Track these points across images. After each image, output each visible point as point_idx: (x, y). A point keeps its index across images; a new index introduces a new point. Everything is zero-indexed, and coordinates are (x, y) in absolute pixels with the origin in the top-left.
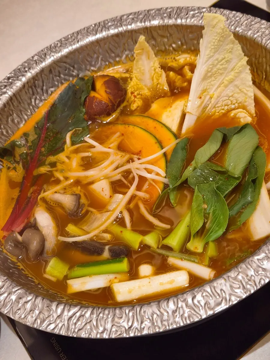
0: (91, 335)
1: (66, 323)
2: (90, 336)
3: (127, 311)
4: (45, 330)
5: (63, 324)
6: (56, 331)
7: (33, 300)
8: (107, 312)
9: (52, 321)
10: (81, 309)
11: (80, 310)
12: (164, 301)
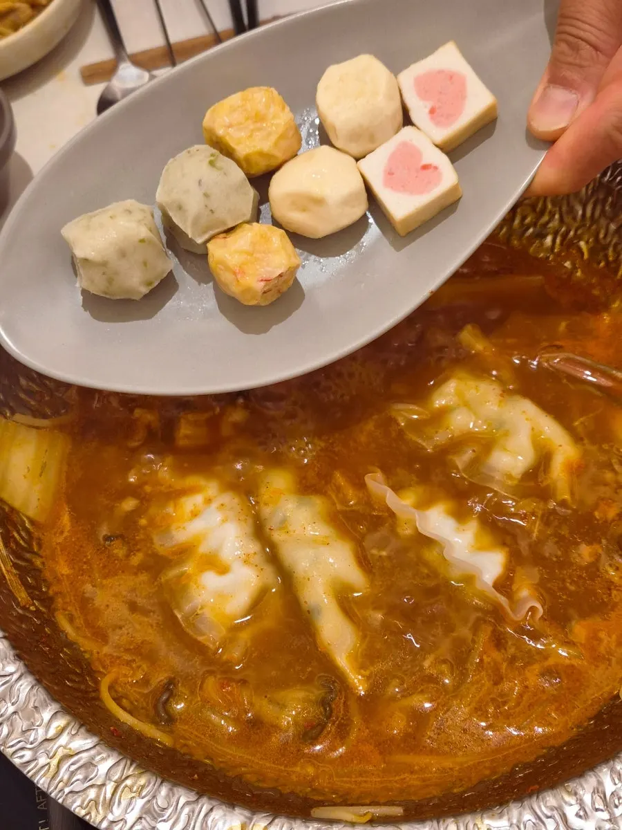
0: (91, 816)
1: (54, 762)
2: (87, 817)
3: (182, 801)
4: (9, 757)
5: (49, 763)
6: (29, 771)
7: (15, 677)
8: (142, 781)
9: (32, 743)
10: (97, 748)
11: (94, 747)
12: (265, 816)
